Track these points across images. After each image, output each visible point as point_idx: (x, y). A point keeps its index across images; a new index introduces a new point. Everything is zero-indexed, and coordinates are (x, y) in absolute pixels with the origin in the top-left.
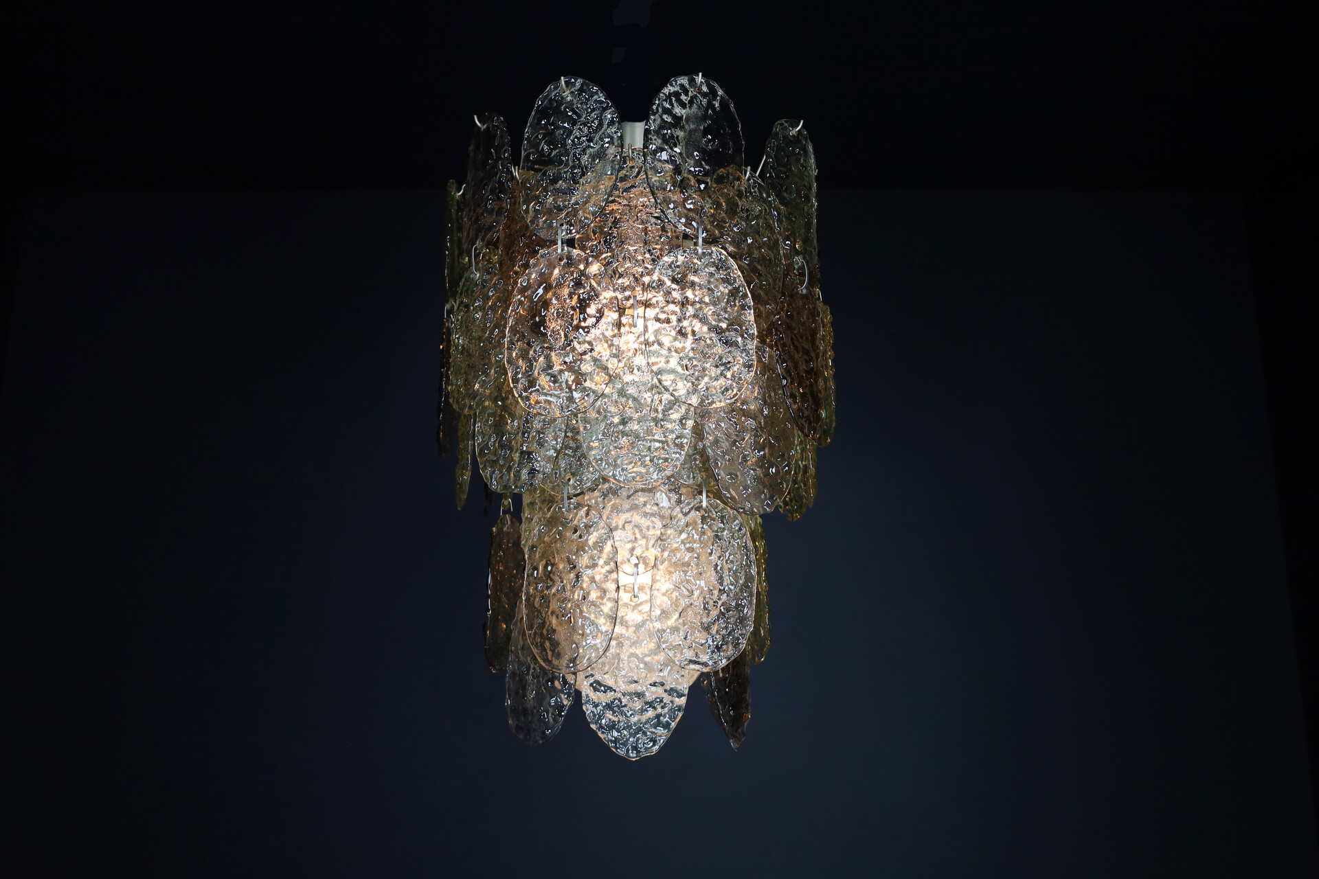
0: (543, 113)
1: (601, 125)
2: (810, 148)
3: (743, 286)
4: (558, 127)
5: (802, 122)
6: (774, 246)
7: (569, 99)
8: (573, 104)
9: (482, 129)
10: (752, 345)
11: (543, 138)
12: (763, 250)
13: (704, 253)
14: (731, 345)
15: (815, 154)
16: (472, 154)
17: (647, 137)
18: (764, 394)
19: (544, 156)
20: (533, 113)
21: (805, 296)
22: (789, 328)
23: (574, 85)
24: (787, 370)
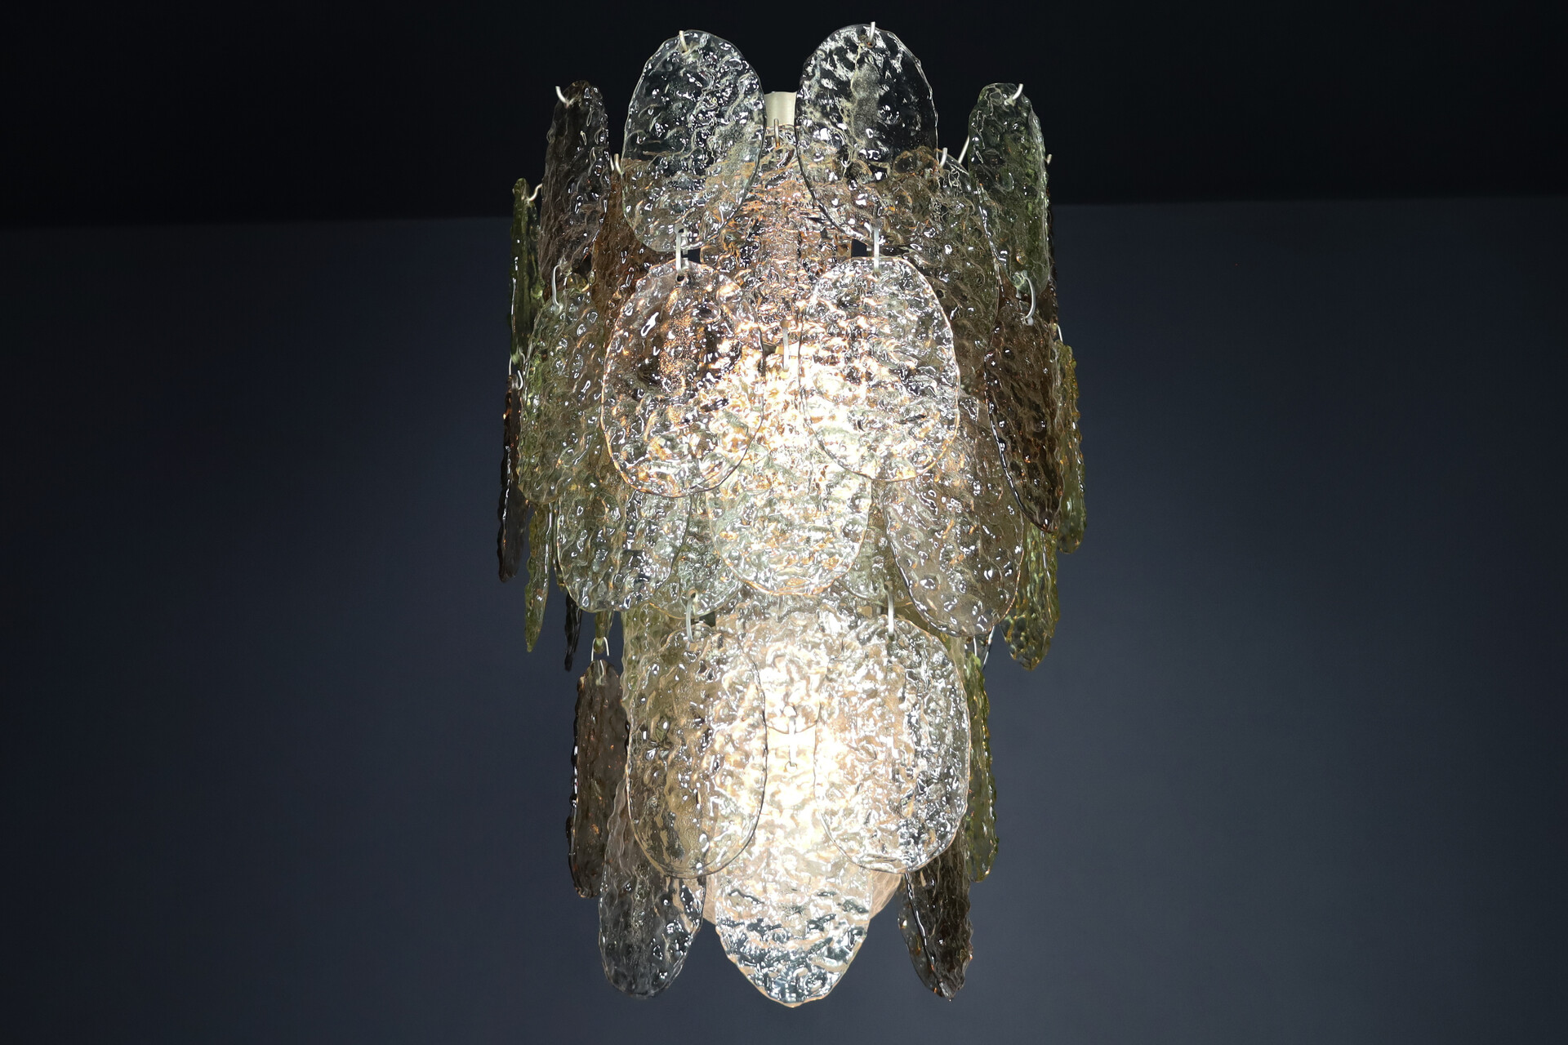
0: (655, 81)
1: (735, 94)
2: (1035, 122)
3: (939, 311)
4: (676, 99)
5: (1021, 86)
6: (985, 258)
7: (690, 60)
8: (696, 68)
9: (568, 105)
10: (954, 393)
11: (655, 114)
12: (969, 264)
13: (882, 267)
14: (923, 393)
15: (1043, 131)
16: (552, 141)
17: (800, 110)
18: (974, 466)
19: (655, 138)
20: (641, 81)
21: (1033, 329)
22: (1008, 370)
23: (697, 41)
24: (1006, 431)
